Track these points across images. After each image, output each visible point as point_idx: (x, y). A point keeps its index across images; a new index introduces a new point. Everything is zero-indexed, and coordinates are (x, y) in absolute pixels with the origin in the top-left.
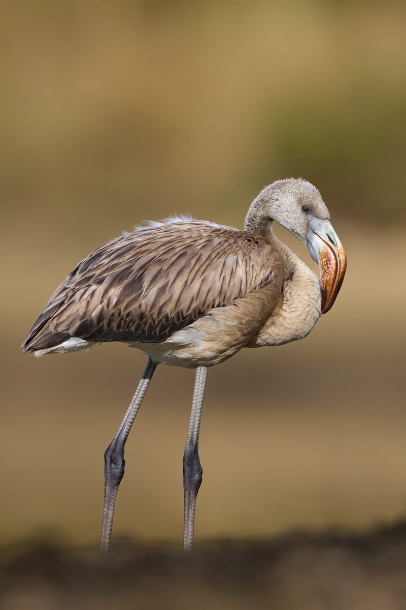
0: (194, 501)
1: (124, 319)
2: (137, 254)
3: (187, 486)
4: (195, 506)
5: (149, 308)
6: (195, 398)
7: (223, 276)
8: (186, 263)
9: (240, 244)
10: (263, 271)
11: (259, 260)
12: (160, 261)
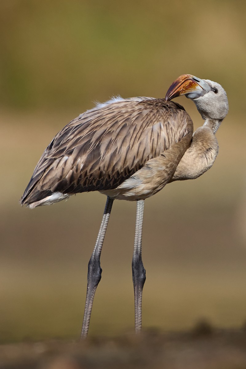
0: (141, 293)
1: (89, 178)
2: (92, 129)
3: (136, 282)
4: (142, 296)
5: (106, 169)
6: (138, 222)
7: (152, 139)
8: (127, 133)
9: (161, 113)
10: (179, 129)
11: (175, 122)
12: (110, 133)
